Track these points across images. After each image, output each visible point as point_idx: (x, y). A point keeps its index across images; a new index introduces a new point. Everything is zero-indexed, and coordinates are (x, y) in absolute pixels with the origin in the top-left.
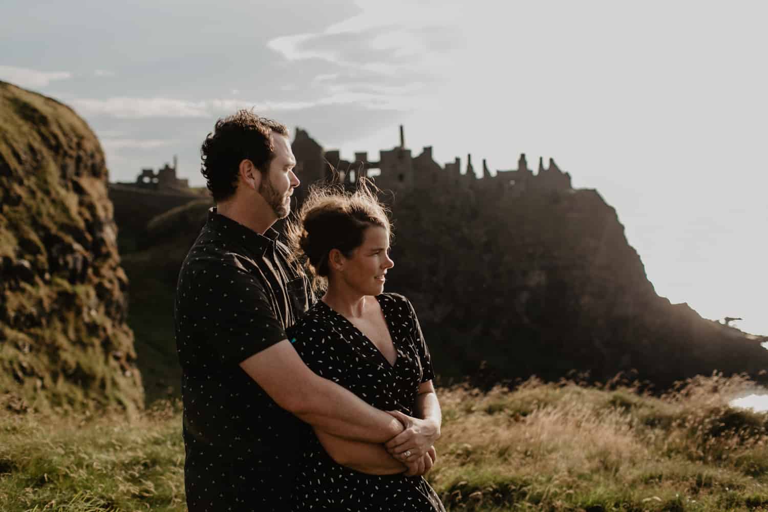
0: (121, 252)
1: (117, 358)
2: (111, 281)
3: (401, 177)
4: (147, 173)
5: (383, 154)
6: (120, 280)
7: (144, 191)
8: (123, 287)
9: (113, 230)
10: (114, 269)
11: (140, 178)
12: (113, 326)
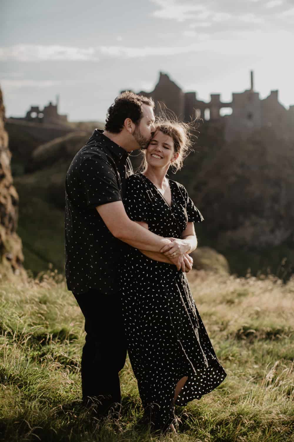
0: (14, 174)
1: (9, 259)
2: (5, 197)
3: (250, 116)
4: (35, 109)
5: (235, 96)
6: (12, 197)
7: (32, 124)
8: (14, 203)
9: (7, 156)
10: (8, 188)
11: (29, 114)
12: (7, 233)
